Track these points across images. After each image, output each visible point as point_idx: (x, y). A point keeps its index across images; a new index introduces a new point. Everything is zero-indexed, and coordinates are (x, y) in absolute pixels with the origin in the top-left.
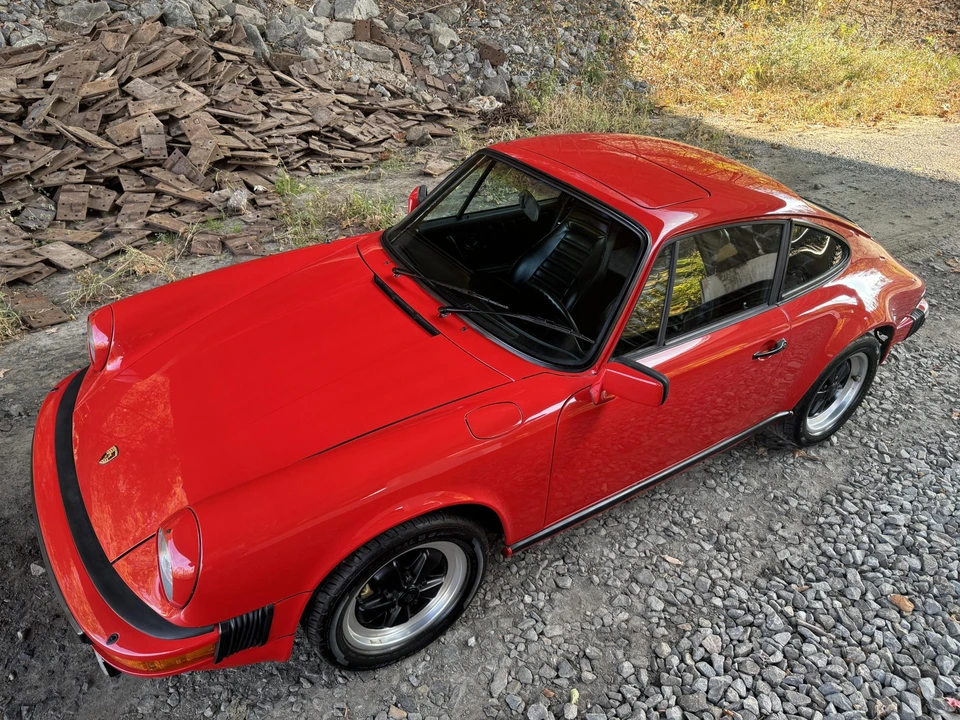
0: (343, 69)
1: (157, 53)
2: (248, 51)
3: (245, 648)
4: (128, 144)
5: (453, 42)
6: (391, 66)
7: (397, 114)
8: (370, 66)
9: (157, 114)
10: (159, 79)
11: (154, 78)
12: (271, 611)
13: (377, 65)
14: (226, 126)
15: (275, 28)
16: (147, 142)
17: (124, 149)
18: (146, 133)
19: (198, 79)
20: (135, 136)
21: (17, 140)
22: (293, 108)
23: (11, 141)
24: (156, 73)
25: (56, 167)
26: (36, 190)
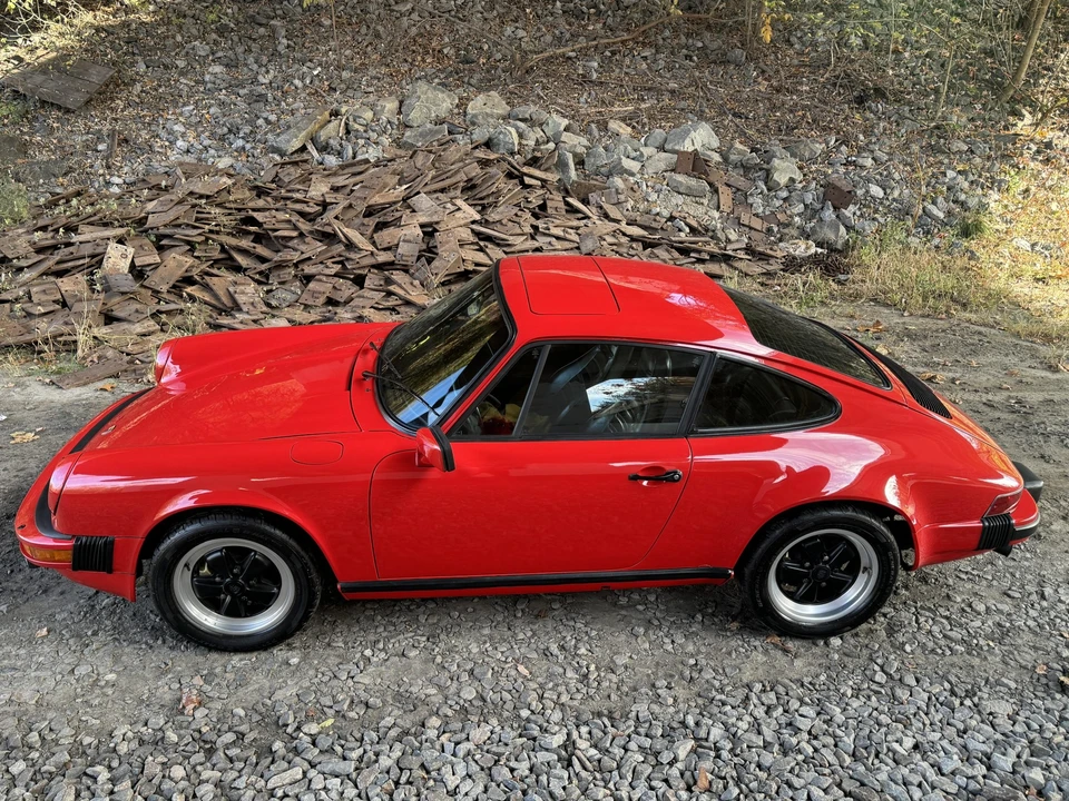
0: (648, 201)
2: (553, 177)
3: (100, 571)
4: (386, 249)
5: (792, 180)
6: (705, 201)
7: (678, 249)
8: (679, 199)
9: (422, 226)
10: (441, 196)
11: (437, 195)
12: (112, 542)
13: (688, 199)
14: (482, 243)
15: (594, 156)
16: (403, 249)
17: (382, 253)
18: (404, 241)
19: (481, 199)
20: (396, 242)
21: (301, 235)
22: (562, 234)
23: (295, 234)
24: (442, 190)
25: (319, 260)
26: (296, 276)
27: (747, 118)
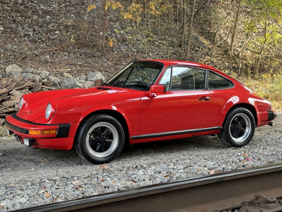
1: (22, 84)
2: (54, 88)
3: (64, 137)
4: (10, 107)
10: (22, 91)
11: (20, 91)
12: (70, 125)
15: (64, 83)
16: (17, 106)
18: (17, 104)
20: (13, 105)
27: (109, 72)
